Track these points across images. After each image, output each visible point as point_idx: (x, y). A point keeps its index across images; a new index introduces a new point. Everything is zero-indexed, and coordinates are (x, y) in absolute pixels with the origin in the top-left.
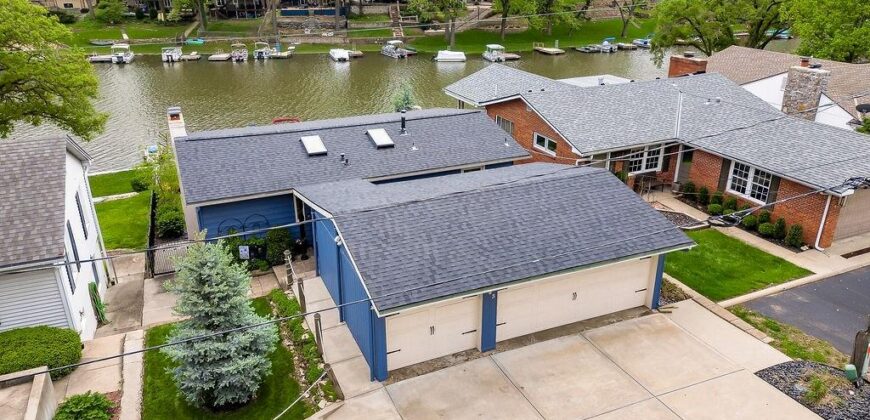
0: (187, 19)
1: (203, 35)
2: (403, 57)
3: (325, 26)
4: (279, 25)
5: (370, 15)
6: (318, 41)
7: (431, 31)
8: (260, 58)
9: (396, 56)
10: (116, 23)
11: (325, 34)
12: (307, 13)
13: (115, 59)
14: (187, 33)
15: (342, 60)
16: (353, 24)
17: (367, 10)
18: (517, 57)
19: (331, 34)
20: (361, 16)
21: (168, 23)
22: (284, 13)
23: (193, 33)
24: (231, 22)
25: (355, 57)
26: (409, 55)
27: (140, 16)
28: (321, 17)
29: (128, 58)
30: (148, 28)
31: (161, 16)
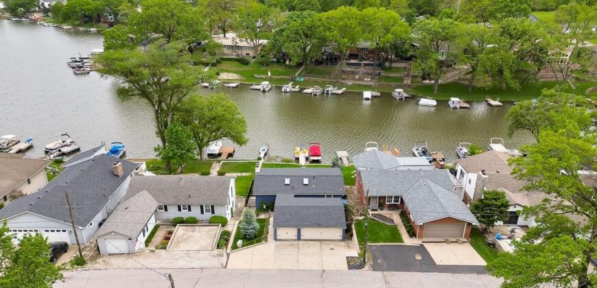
0: (299, 65)
1: (304, 76)
2: (402, 99)
3: (367, 74)
4: (343, 71)
5: (396, 68)
6: (361, 83)
7: (427, 81)
8: (327, 93)
9: (398, 98)
10: (267, 65)
11: (366, 79)
12: (360, 65)
13: (262, 89)
14: (296, 75)
15: (367, 99)
16: (383, 74)
17: (394, 65)
18: (468, 106)
19: (369, 79)
20: (390, 69)
21: (289, 66)
22: (348, 64)
23: (300, 75)
24: (321, 68)
25: (376, 97)
26: (406, 98)
27: (278, 62)
28: (367, 67)
29: (267, 89)
30: (280, 69)
31: (287, 63)
